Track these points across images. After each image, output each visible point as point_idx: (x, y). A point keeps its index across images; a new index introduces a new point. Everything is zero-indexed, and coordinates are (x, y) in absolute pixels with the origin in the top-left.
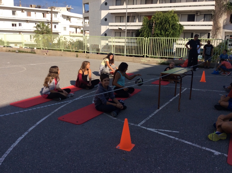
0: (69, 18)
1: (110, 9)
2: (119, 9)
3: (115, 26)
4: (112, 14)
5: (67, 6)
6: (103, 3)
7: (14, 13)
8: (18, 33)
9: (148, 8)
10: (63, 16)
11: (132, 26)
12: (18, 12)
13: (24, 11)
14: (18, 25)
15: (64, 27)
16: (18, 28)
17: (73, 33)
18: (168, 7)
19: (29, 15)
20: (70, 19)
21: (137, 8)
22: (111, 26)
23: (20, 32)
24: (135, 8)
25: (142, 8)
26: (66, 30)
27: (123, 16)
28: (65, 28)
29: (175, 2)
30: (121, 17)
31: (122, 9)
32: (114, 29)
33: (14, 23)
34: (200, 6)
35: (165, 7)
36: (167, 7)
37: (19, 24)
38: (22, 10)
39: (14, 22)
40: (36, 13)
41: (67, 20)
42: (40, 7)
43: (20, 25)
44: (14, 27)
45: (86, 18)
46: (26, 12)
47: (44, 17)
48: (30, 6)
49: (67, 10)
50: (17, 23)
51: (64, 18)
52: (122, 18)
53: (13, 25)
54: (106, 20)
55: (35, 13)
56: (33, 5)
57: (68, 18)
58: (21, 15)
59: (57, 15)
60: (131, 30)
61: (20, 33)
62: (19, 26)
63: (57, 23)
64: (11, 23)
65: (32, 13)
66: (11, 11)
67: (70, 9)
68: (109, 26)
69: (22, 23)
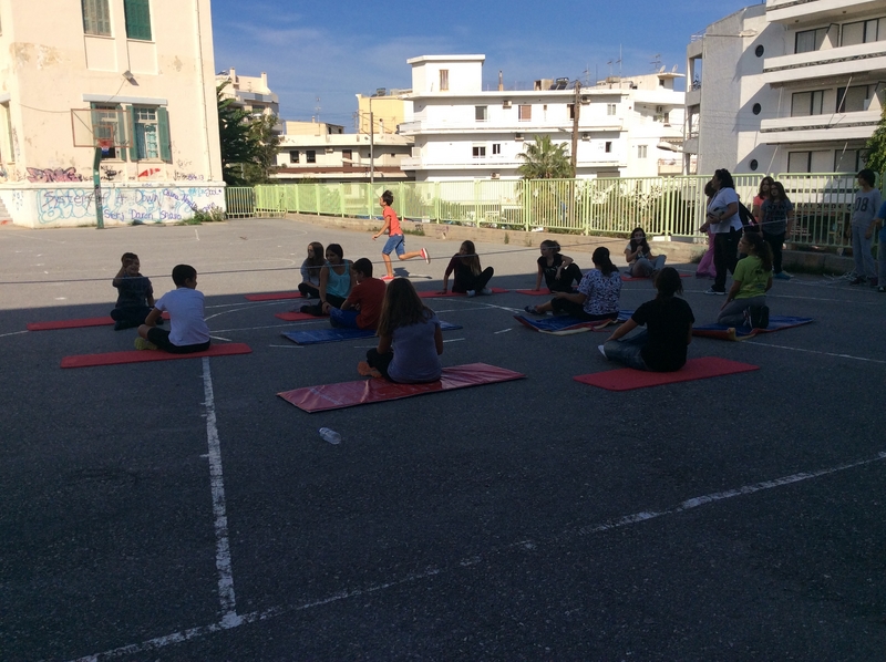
0: (665, 110)
1: (766, 71)
2: (801, 66)
3: (783, 130)
4: (774, 85)
5: (663, 69)
6: (749, 48)
7: (480, 115)
8: (489, 178)
10: (641, 107)
11: (849, 125)
12: (493, 111)
13: (510, 103)
14: (489, 150)
15: (640, 147)
16: (490, 160)
17: (672, 164)
19: (525, 114)
20: (666, 115)
21: (870, 56)
22: (769, 131)
23: (494, 173)
24: (865, 57)
26: (645, 156)
27: (823, 91)
28: (645, 147)
30: (813, 92)
31: (811, 64)
32: (779, 144)
33: (479, 144)
37: (494, 146)
38: (505, 101)
39: (481, 142)
40: (548, 105)
41: (655, 119)
42: (563, 86)
43: (496, 149)
44: (479, 160)
45: (694, 109)
46: (515, 107)
47: (572, 116)
48: (535, 84)
49: (662, 83)
50: (488, 145)
51: (644, 114)
52: (817, 97)
53: (476, 151)
54: (757, 109)
55: (545, 107)
56: (543, 81)
57: (661, 111)
58: (501, 118)
59: (617, 104)
60: (848, 140)
61: (494, 175)
62: (494, 152)
63: (616, 134)
64: (469, 145)
65: (536, 108)
66: (471, 109)
67: (672, 78)
68: (762, 131)
69: (502, 143)
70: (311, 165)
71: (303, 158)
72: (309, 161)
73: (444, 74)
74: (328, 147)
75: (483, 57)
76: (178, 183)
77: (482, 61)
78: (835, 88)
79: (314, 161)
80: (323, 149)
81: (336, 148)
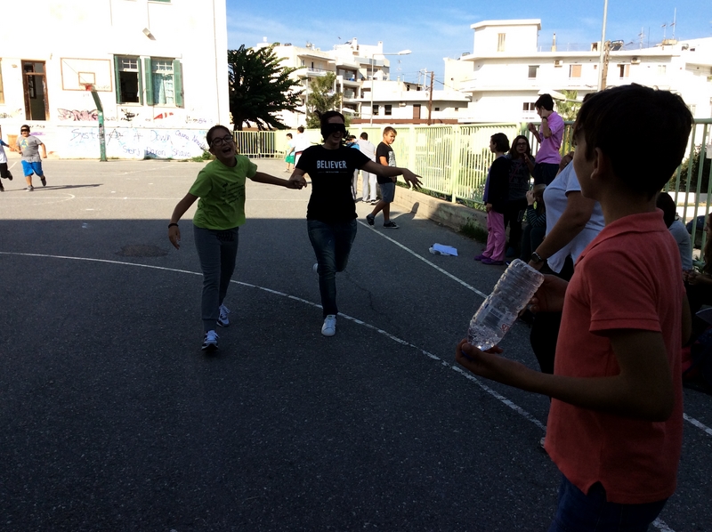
7: (533, 73)
10: (694, 68)
13: (561, 62)
19: (575, 73)
33: (529, 100)
38: (557, 61)
44: (528, 113)
46: (566, 66)
47: (622, 75)
48: (592, 46)
51: (697, 74)
55: (594, 66)
59: (667, 65)
64: (521, 100)
65: (586, 67)
66: (524, 68)
70: (388, 117)
71: (382, 110)
72: (387, 113)
73: (502, 37)
74: (401, 102)
75: (538, 21)
76: (188, 126)
77: (538, 25)
79: (390, 113)
80: (397, 103)
81: (407, 102)
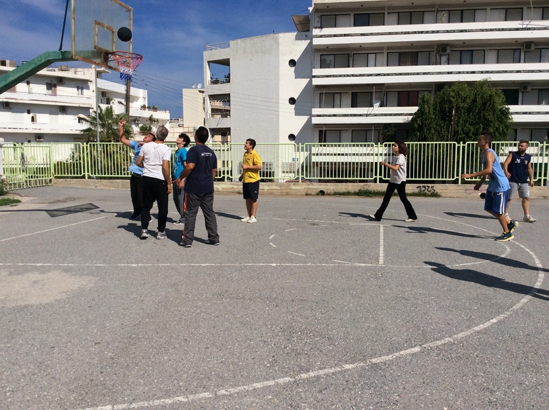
1: (315, 76)
2: (340, 76)
3: (330, 116)
9: (418, 74)
11: (376, 115)
18: (468, 73)
20: (108, 99)
21: (388, 75)
22: (318, 116)
24: (385, 75)
25: (401, 74)
29: (472, 63)
30: (334, 94)
31: (348, 76)
32: (324, 124)
34: (540, 71)
35: (459, 73)
36: (463, 73)
41: (102, 101)
52: (337, 97)
54: (292, 101)
56: (8, 62)
63: (87, 110)
68: (313, 116)
78: (350, 92)
